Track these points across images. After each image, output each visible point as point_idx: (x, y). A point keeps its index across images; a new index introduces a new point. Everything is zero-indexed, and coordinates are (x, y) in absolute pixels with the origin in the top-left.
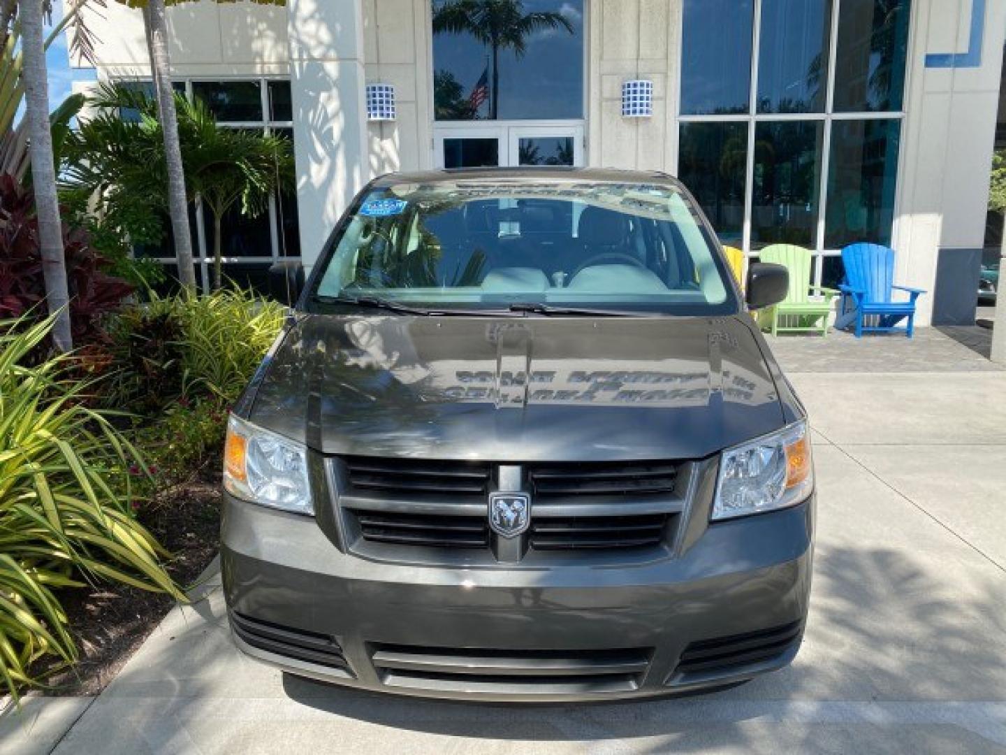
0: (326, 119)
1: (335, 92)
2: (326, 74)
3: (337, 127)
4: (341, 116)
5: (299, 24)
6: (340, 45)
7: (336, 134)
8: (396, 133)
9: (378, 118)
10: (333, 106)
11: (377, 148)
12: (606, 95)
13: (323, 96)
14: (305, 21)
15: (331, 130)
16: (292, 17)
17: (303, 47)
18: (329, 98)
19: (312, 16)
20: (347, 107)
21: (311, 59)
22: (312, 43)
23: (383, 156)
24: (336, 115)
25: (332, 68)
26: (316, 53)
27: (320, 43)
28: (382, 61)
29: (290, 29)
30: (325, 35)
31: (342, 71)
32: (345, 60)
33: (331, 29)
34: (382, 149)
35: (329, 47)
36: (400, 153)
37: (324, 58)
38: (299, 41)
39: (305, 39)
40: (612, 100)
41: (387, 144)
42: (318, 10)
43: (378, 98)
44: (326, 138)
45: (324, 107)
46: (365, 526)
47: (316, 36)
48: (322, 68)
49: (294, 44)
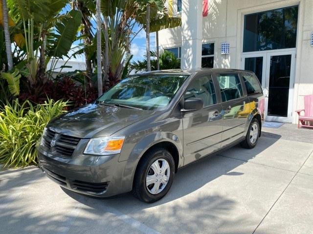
0: (188, 56)
1: (191, 49)
2: (189, 44)
3: (191, 58)
4: (192, 55)
6: (194, 37)
7: (191, 60)
8: (230, 57)
9: (224, 53)
10: (190, 52)
11: (224, 62)
12: (304, 38)
13: (188, 50)
14: (185, 30)
15: (189, 59)
16: (182, 30)
17: (185, 37)
18: (189, 51)
19: (187, 29)
20: (194, 53)
21: (186, 40)
22: (187, 36)
25: (191, 42)
26: (187, 39)
27: (188, 36)
28: (227, 36)
29: (182, 33)
30: (189, 33)
31: (193, 42)
32: (194, 40)
33: (191, 32)
35: (190, 37)
37: (189, 40)
39: (185, 35)
41: (227, 61)
42: (188, 27)
43: (224, 47)
44: (188, 61)
45: (188, 53)
47: (187, 34)
48: (188, 42)
49: (182, 37)
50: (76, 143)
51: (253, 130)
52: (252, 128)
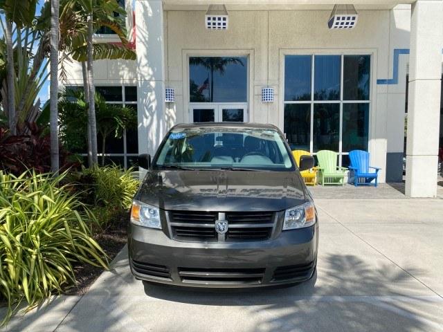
0: (150, 102)
1: (153, 92)
2: (151, 86)
3: (154, 105)
4: (156, 102)
5: (141, 68)
6: (156, 75)
7: (154, 108)
8: (175, 107)
9: (168, 101)
10: (153, 97)
11: (167, 112)
12: (256, 93)
13: (149, 94)
14: (143, 66)
15: (152, 106)
16: (138, 65)
17: (142, 76)
18: (151, 95)
19: (146, 65)
20: (158, 98)
21: (145, 80)
22: (146, 74)
23: (169, 115)
24: (154, 101)
25: (153, 84)
26: (147, 78)
27: (149, 74)
28: (170, 79)
29: (137, 69)
30: (151, 72)
31: (156, 85)
32: (158, 81)
33: (153, 70)
34: (169, 112)
35: (152, 76)
36: (176, 114)
37: (150, 80)
38: (141, 74)
39: (142, 73)
40: (258, 95)
41: (171, 111)
42: (148, 63)
43: (168, 94)
44: (150, 109)
45: (149, 98)
46: (178, 232)
47: (147, 72)
48: (149, 84)
49: (139, 75)
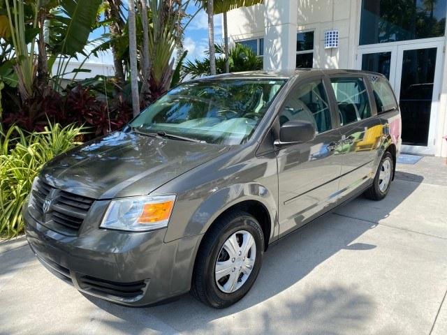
0: (275, 51)
1: (279, 39)
2: (277, 32)
3: (279, 54)
4: (281, 49)
5: (268, 12)
6: (284, 20)
7: (279, 57)
8: (338, 54)
9: (329, 47)
10: (278, 45)
11: (328, 61)
13: (275, 41)
14: (270, 10)
16: (266, 9)
17: (269, 21)
18: (277, 42)
19: (273, 7)
20: (284, 45)
21: (272, 25)
22: (272, 19)
24: (279, 49)
25: (279, 29)
26: (274, 23)
27: (275, 18)
29: (265, 14)
30: (277, 14)
31: (283, 29)
32: (285, 24)
33: (280, 12)
34: (331, 61)
35: (278, 20)
37: (277, 25)
38: (268, 19)
39: (270, 17)
41: (334, 59)
42: (275, 4)
43: (329, 38)
44: (275, 59)
45: (275, 47)
47: (273, 16)
48: (275, 29)
49: (266, 21)
50: (86, 207)
51: (383, 170)
52: (383, 168)
